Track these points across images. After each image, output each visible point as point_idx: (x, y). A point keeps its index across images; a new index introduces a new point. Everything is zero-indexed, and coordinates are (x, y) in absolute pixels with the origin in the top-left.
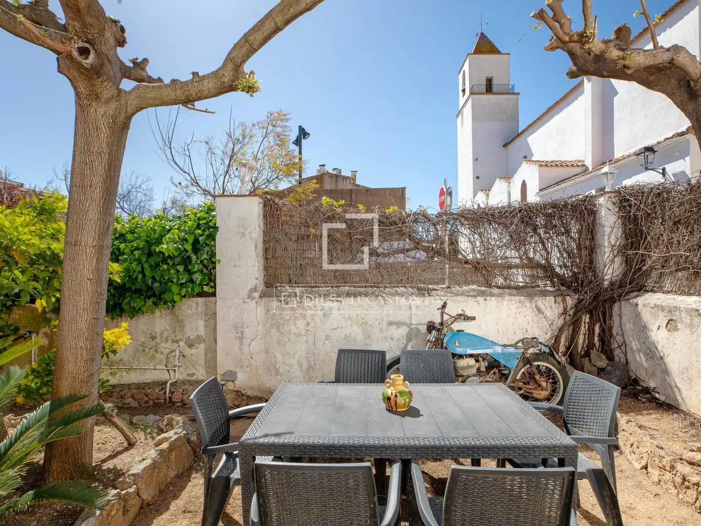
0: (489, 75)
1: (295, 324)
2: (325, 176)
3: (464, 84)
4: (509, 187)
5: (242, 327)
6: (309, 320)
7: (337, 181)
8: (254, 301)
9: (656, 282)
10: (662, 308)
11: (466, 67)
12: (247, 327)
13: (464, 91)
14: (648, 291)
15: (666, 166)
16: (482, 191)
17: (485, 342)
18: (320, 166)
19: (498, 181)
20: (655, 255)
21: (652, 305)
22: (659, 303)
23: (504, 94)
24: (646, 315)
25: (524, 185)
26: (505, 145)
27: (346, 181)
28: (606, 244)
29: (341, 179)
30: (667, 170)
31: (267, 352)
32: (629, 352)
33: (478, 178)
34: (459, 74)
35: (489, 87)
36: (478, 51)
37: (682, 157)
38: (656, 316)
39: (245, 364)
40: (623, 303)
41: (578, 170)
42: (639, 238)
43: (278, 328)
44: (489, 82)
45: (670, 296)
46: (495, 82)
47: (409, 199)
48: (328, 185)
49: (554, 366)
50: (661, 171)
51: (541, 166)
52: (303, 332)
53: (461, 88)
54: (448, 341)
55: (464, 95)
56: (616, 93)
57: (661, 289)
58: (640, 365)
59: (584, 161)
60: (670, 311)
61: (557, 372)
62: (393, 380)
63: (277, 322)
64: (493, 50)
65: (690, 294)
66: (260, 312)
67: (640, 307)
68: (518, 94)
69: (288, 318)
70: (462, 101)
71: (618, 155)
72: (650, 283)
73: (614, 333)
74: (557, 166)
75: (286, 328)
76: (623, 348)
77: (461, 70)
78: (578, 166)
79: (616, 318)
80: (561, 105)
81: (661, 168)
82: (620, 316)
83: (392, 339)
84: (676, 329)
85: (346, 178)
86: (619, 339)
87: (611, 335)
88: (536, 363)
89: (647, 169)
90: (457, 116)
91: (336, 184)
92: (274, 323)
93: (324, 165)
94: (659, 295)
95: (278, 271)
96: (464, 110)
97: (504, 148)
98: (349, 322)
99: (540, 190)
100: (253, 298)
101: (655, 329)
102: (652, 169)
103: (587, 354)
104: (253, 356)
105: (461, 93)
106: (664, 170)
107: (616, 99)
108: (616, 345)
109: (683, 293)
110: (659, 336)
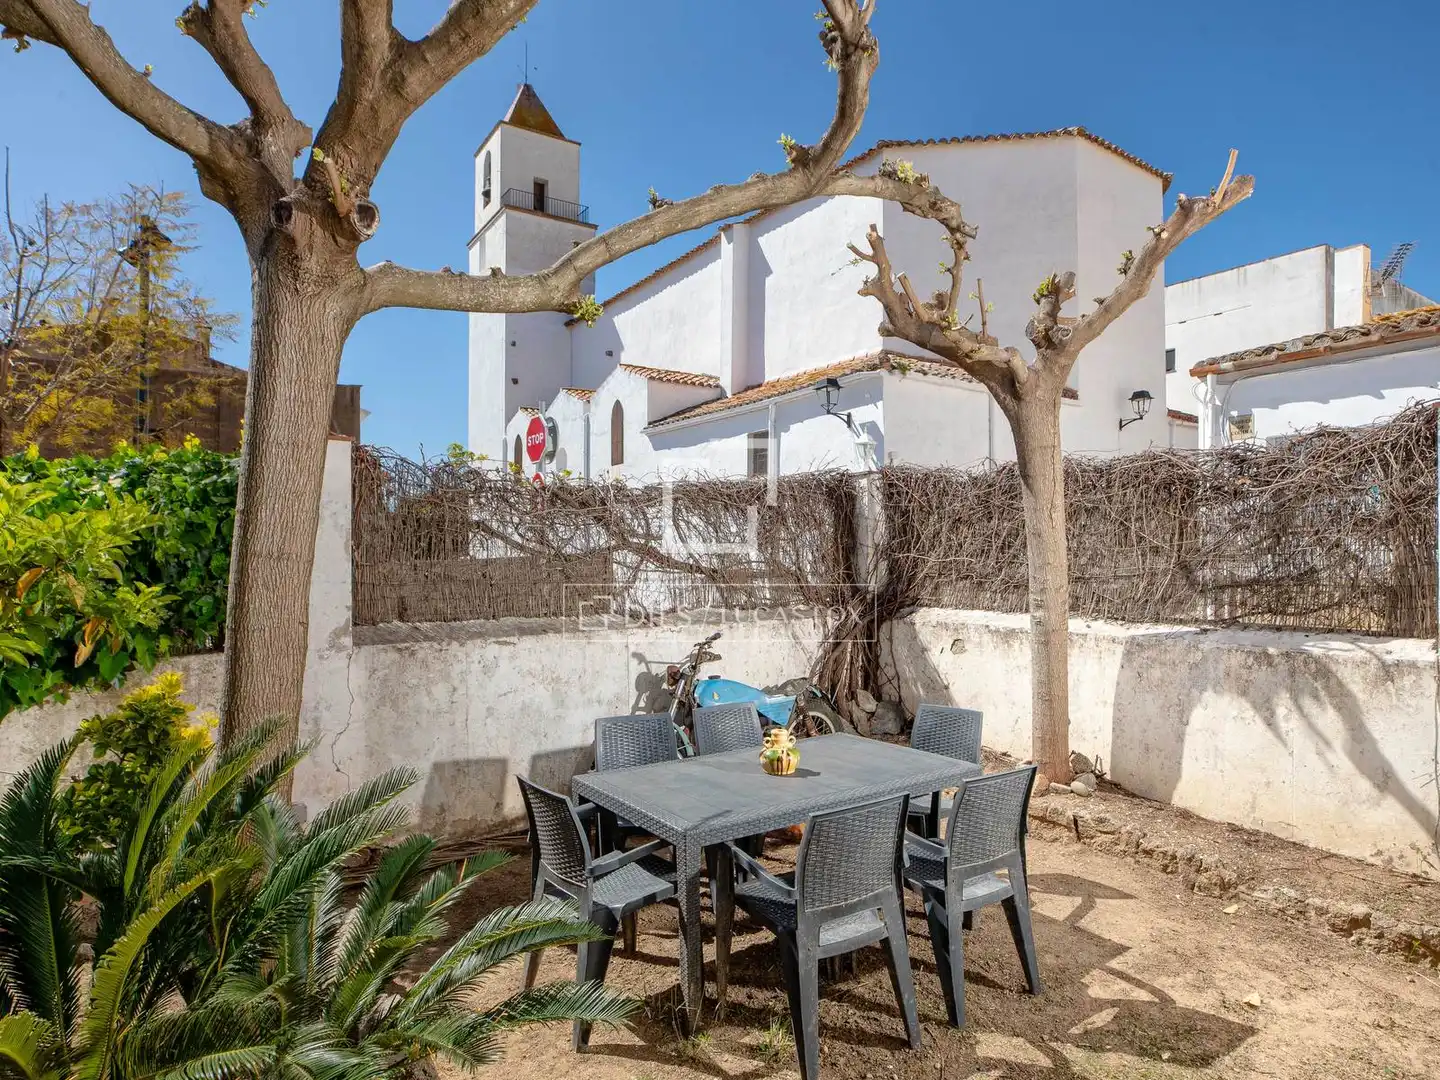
0: (542, 176)
1: (429, 693)
3: (488, 179)
4: (587, 410)
5: (316, 708)
6: (456, 683)
8: (344, 654)
9: (932, 594)
10: (946, 626)
11: (494, 145)
12: (328, 708)
13: (487, 194)
14: (922, 606)
15: (853, 411)
16: (526, 409)
17: (750, 691)
19: (562, 394)
20: (932, 559)
21: (934, 624)
22: (941, 619)
23: (569, 220)
24: (925, 635)
25: (618, 411)
26: (569, 324)
28: (870, 543)
30: (853, 418)
31: (372, 754)
32: (903, 685)
33: (515, 381)
34: (476, 156)
35: (540, 200)
36: (518, 120)
37: (874, 400)
38: (938, 638)
39: (322, 785)
40: (895, 622)
41: (709, 394)
42: (910, 536)
43: (395, 704)
44: (540, 188)
45: (950, 611)
46: (551, 192)
47: (367, 413)
49: (826, 714)
50: (845, 418)
51: (652, 378)
52: (445, 707)
53: (479, 189)
54: (701, 695)
55: (487, 203)
56: (769, 272)
57: (938, 604)
58: (917, 699)
59: (718, 379)
60: (956, 629)
61: (829, 722)
62: (776, 735)
63: (392, 692)
64: (549, 128)
65: (973, 607)
66: (358, 676)
67: (917, 627)
68: (596, 227)
69: (414, 681)
70: (482, 215)
71: (770, 376)
72: (925, 595)
73: (882, 664)
74: (677, 381)
75: (411, 703)
76: (895, 682)
77: (481, 149)
78: (710, 385)
79: (884, 645)
80: (678, 270)
81: (846, 412)
82: (891, 640)
83: (599, 702)
84: (963, 650)
86: (890, 672)
87: (878, 666)
88: (811, 714)
89: (829, 412)
90: (470, 245)
92: (387, 696)
94: (936, 610)
95: (378, 593)
96: (488, 234)
97: (566, 329)
98: (530, 680)
99: (650, 424)
100: (340, 649)
101: (937, 653)
102: (835, 414)
103: (853, 696)
104: (340, 767)
105: (479, 199)
106: (849, 416)
107: (769, 281)
108: (885, 679)
109: (965, 607)
110: (942, 659)
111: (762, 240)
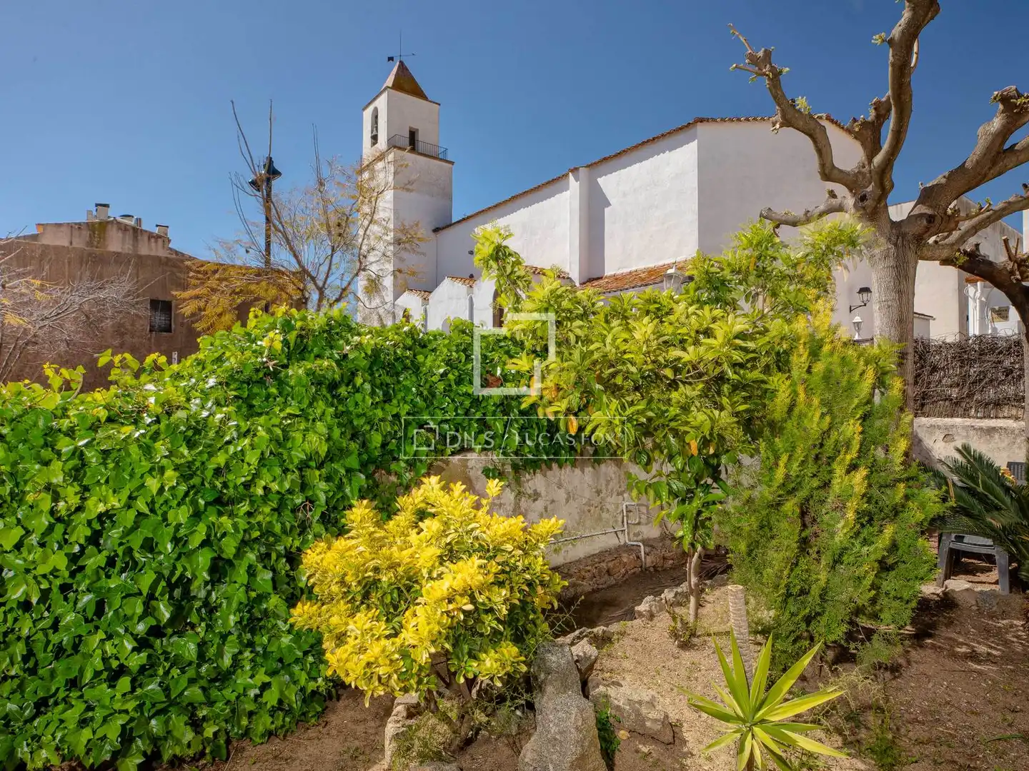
0: (415, 126)
2: (110, 226)
3: (375, 127)
4: (470, 293)
7: (135, 238)
10: (939, 427)
11: (382, 103)
13: (375, 138)
16: (412, 291)
18: (97, 205)
19: (447, 280)
22: (933, 423)
23: (432, 157)
26: (436, 230)
27: (156, 242)
29: (146, 238)
34: (364, 109)
35: (412, 142)
36: (399, 86)
38: (932, 434)
44: (413, 135)
46: (421, 137)
48: (116, 243)
53: (367, 132)
55: (374, 144)
59: (566, 271)
64: (418, 92)
68: (452, 163)
70: (368, 151)
77: (370, 104)
78: (564, 277)
80: (530, 197)
85: (151, 236)
91: (133, 245)
93: (106, 206)
96: (376, 166)
97: (433, 235)
105: (367, 140)
111: (600, 180)
